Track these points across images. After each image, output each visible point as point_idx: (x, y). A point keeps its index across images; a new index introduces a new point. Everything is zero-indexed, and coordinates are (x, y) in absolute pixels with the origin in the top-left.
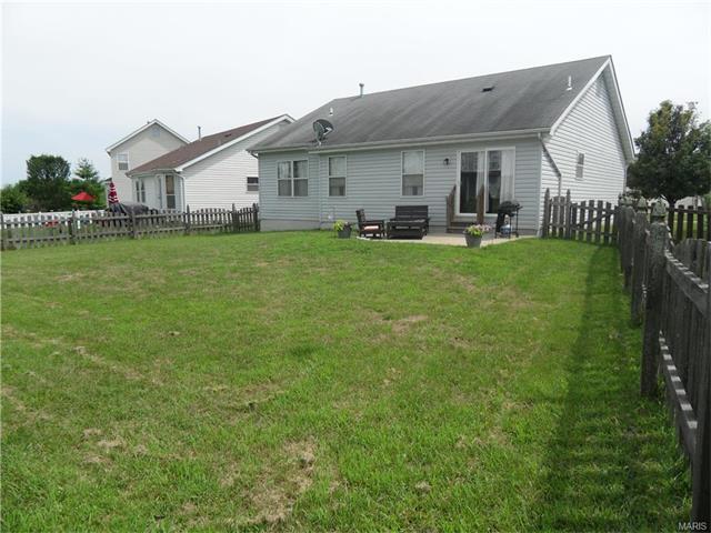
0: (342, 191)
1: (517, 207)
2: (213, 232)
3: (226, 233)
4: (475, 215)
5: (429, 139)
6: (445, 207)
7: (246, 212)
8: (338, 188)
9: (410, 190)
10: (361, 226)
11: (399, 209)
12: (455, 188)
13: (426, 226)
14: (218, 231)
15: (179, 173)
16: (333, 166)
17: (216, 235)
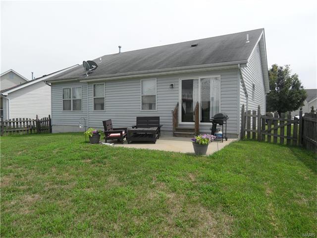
0: (102, 106)
1: (226, 118)
2: (21, 133)
3: (31, 134)
4: (194, 123)
5: (160, 70)
6: (172, 118)
7: (45, 120)
8: (99, 105)
9: (147, 106)
10: (107, 133)
11: (139, 119)
12: (178, 105)
13: (159, 131)
14: (26, 132)
15: (6, 96)
16: (96, 90)
17: (24, 135)
